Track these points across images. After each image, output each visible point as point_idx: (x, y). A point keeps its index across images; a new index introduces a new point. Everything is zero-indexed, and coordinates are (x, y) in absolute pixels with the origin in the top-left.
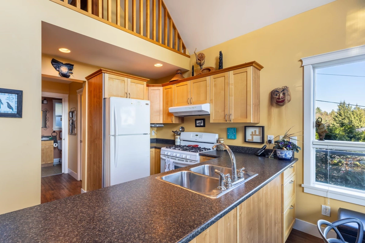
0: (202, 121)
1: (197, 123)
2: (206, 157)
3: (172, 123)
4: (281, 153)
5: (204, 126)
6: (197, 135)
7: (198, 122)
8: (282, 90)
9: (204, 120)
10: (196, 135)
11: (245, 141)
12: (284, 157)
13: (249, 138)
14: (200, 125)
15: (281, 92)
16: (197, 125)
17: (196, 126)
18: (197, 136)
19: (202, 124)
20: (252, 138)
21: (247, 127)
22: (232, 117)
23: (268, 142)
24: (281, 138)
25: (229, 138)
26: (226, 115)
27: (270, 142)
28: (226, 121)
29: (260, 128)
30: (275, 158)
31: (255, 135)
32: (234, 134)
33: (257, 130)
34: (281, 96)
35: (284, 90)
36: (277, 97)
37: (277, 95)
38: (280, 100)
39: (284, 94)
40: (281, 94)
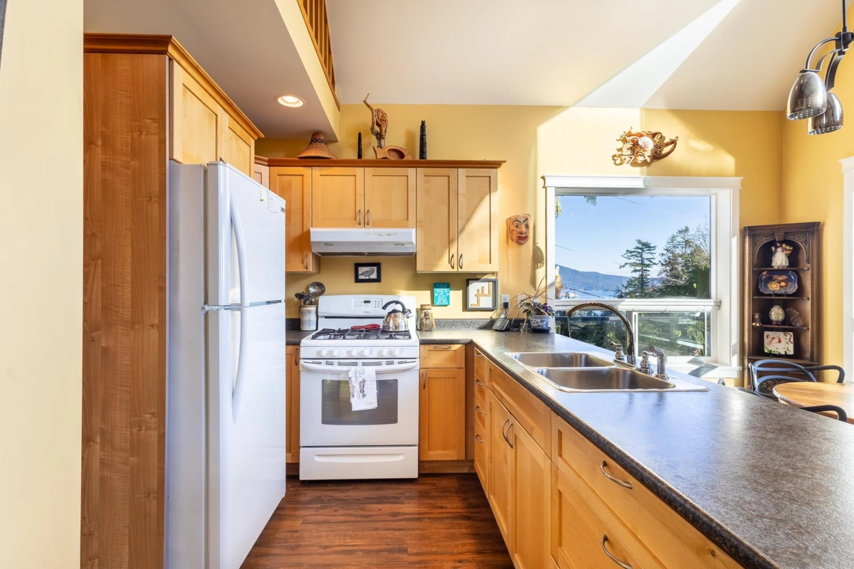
0: (375, 268)
1: (360, 273)
2: (436, 346)
3: (306, 270)
4: (542, 321)
5: (378, 280)
6: (369, 302)
7: (362, 270)
8: (524, 220)
9: (378, 265)
10: (365, 302)
11: (466, 307)
12: (544, 327)
13: (472, 301)
14: (367, 278)
15: (523, 222)
16: (361, 277)
17: (357, 280)
18: (368, 304)
19: (374, 276)
20: (478, 301)
21: (470, 282)
22: (465, 261)
23: (502, 307)
24: (521, 297)
25: (438, 303)
26: (453, 256)
27: (506, 305)
28: (453, 268)
29: (491, 283)
30: (529, 331)
31: (483, 295)
32: (447, 294)
33: (486, 285)
34: (524, 229)
35: (527, 219)
36: (518, 230)
37: (517, 226)
38: (523, 236)
39: (527, 226)
40: (523, 226)
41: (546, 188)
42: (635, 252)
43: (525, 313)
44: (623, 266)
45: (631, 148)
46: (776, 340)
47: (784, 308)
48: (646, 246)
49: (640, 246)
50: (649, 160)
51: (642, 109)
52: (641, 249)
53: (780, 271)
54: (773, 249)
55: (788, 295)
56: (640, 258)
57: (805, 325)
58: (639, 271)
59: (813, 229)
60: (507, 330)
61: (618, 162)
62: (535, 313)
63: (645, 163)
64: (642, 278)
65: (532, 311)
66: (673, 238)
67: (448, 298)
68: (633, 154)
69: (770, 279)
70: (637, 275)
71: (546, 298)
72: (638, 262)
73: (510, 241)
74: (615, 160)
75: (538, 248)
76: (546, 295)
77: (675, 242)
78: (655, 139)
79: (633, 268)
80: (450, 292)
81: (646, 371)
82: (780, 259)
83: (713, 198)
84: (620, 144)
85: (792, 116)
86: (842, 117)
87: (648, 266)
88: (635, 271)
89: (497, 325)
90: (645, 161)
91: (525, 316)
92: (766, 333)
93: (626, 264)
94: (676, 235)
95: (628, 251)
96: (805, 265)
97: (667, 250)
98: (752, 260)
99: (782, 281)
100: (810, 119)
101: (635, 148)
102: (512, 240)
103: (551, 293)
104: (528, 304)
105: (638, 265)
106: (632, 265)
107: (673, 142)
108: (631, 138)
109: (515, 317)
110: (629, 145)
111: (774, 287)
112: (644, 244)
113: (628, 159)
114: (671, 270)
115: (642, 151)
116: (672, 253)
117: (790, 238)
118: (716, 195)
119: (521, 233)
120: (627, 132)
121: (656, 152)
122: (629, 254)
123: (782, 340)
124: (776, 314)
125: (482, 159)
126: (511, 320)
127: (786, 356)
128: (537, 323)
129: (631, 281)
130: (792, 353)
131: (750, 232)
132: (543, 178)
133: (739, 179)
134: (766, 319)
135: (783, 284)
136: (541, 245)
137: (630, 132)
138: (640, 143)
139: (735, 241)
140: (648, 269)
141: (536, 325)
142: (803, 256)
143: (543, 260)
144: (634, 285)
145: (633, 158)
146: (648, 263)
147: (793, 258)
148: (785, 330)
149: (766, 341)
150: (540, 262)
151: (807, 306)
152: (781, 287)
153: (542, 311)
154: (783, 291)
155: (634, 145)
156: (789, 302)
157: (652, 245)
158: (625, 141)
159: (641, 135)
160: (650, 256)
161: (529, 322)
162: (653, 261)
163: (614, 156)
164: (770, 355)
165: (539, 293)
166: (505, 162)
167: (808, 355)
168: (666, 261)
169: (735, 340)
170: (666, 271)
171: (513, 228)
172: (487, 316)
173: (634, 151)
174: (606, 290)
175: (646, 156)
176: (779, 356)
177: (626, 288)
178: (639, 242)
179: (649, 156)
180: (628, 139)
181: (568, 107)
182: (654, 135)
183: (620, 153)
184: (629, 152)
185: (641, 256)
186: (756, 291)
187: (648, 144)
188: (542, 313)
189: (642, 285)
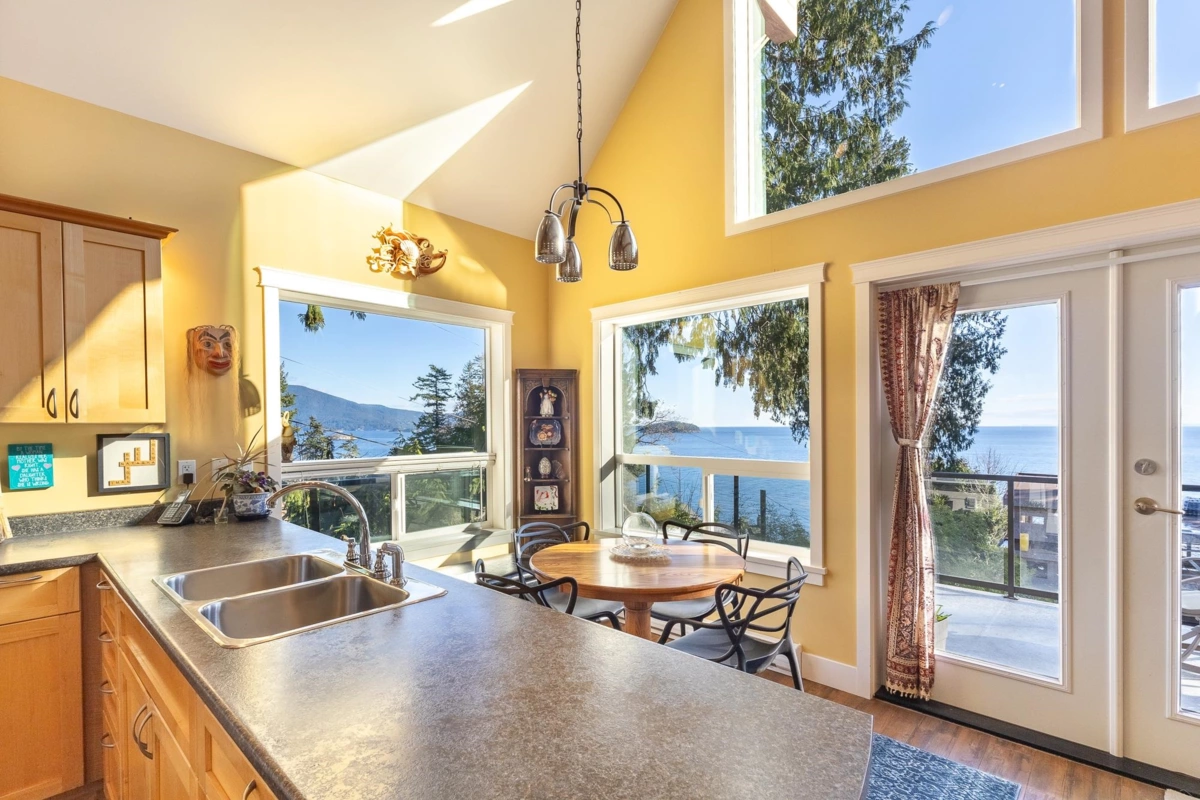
4: (254, 503)
8: (221, 334)
11: (95, 486)
12: (258, 511)
13: (112, 474)
15: (221, 338)
20: (127, 474)
21: (105, 439)
22: (83, 404)
23: (181, 482)
24: (217, 464)
25: (20, 485)
26: (52, 393)
27: (188, 479)
28: (54, 415)
29: (156, 442)
30: (230, 521)
31: (137, 462)
32: (47, 466)
33: (144, 445)
34: (221, 350)
35: (227, 334)
36: (211, 350)
37: (208, 345)
38: (220, 361)
39: (228, 346)
40: (221, 345)
41: (263, 287)
42: (428, 380)
43: (224, 491)
44: (415, 399)
45: (392, 252)
46: (544, 495)
47: (551, 460)
48: (440, 374)
49: (434, 373)
50: (414, 272)
51: (404, 202)
52: (435, 377)
53: (547, 420)
54: (541, 395)
55: (554, 446)
56: (433, 389)
57: (567, 477)
58: (433, 404)
59: (572, 376)
60: (189, 521)
61: (375, 267)
62: (242, 489)
63: (408, 275)
64: (437, 415)
65: (236, 488)
66: (469, 366)
67: (49, 474)
68: (395, 261)
69: (539, 429)
70: (431, 410)
71: (266, 462)
72: (431, 393)
73: (195, 368)
74: (371, 264)
75: (249, 383)
76: (266, 458)
77: (472, 370)
78: (422, 246)
79: (425, 402)
80: (54, 460)
81: (381, 575)
82: (547, 408)
83: (488, 331)
84: (377, 244)
85: (539, 258)
86: (581, 269)
87: (443, 398)
88: (429, 405)
89: (168, 515)
90: (410, 273)
91: (223, 495)
92: (536, 488)
93: (418, 395)
94: (472, 362)
95: (419, 379)
96: (566, 415)
97: (464, 380)
98: (523, 406)
99: (549, 431)
100: (558, 265)
101: (396, 250)
102: (199, 366)
103: (275, 454)
104: (230, 475)
105: (431, 397)
106: (425, 396)
107: (442, 255)
108: (392, 238)
109: (204, 497)
110: (389, 247)
111: (542, 438)
112: (438, 371)
113: (388, 266)
114: (468, 405)
115: (405, 258)
116: (469, 383)
117: (554, 384)
118: (490, 328)
119: (217, 356)
120: (386, 228)
121: (423, 264)
122: (421, 383)
123: (550, 495)
124: (544, 466)
125: (126, 217)
126: (195, 504)
127: (553, 512)
128: (245, 505)
129: (424, 417)
130: (557, 508)
131: (521, 375)
132: (257, 270)
133: (510, 314)
134: (536, 473)
135: (550, 434)
136: (254, 376)
137: (389, 230)
138: (403, 247)
139: (508, 384)
140: (443, 402)
141: (244, 509)
142: (565, 405)
143: (259, 401)
144: (429, 423)
145: (395, 266)
146: (443, 395)
147: (557, 405)
148: (552, 484)
149: (537, 496)
150: (253, 405)
151: (568, 456)
152: (548, 437)
153: (254, 485)
154: (549, 442)
155: (395, 248)
156: (554, 453)
157: (447, 373)
158: (384, 241)
159: (405, 238)
160: (445, 386)
161: (230, 505)
162: (449, 393)
163: (369, 258)
164: (540, 512)
165: (251, 455)
166: (175, 231)
167: (569, 508)
168: (462, 394)
169: (509, 500)
170: (462, 405)
171: (199, 346)
172: (149, 499)
173: (395, 257)
174: (394, 430)
175: (410, 266)
176: (547, 512)
177: (418, 426)
178: (433, 368)
179: (414, 268)
180: (387, 238)
181: (297, 168)
182: (420, 241)
183: (377, 255)
184: (389, 257)
185: (435, 386)
186: (528, 443)
187: (414, 253)
188: (253, 490)
189: (437, 423)
